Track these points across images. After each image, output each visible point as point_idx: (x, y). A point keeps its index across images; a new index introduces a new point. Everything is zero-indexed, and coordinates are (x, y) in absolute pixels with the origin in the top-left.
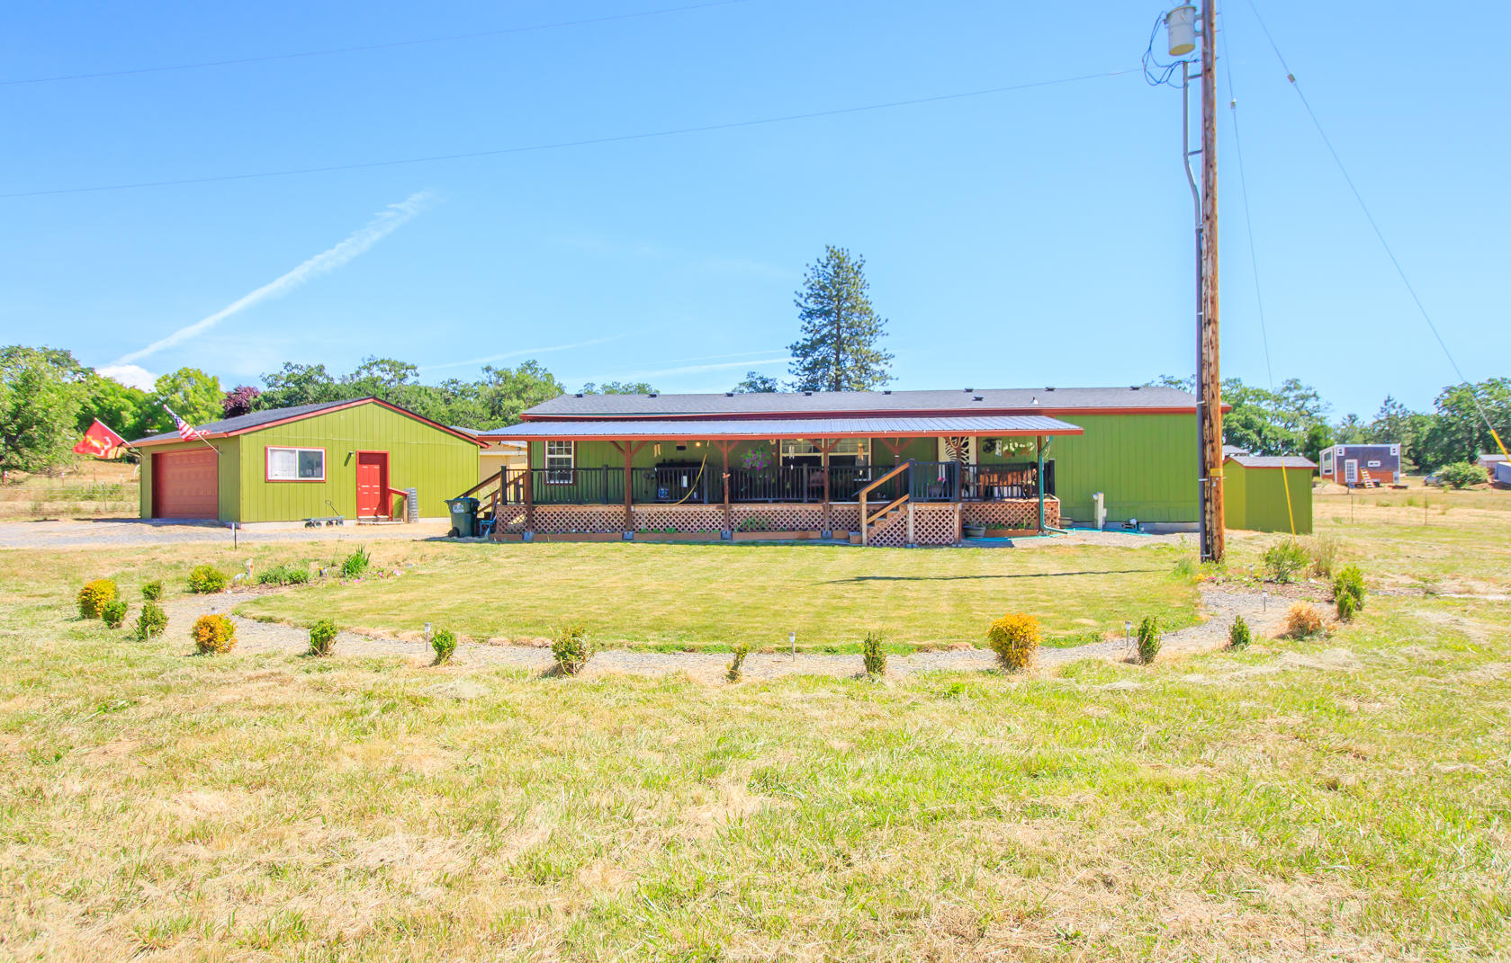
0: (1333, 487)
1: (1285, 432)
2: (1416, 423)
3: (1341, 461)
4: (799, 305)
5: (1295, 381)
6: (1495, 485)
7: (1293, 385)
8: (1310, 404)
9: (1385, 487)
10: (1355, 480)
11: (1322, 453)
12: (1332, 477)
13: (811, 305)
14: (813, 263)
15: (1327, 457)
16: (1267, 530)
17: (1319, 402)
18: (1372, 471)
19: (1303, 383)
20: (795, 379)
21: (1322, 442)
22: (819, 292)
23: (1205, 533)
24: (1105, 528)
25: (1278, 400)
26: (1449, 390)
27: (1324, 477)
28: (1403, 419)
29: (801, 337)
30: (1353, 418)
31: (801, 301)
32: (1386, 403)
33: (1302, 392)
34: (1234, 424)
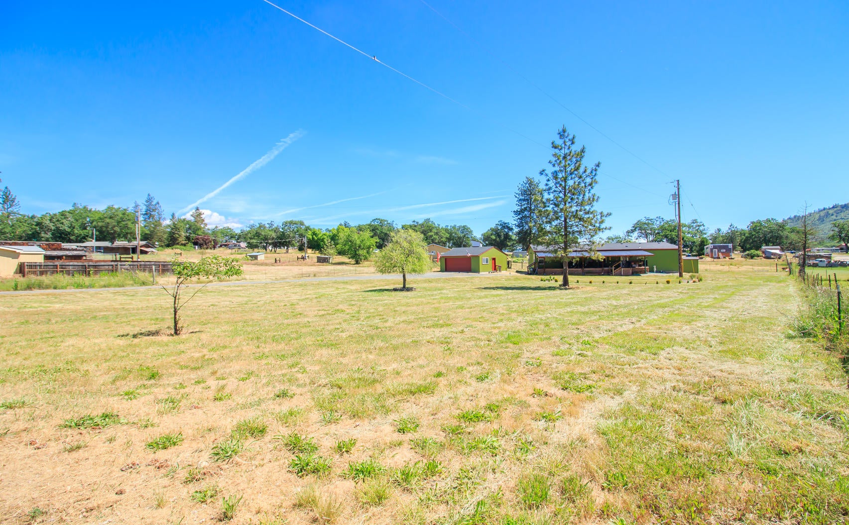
0: (709, 259)
1: (692, 239)
2: (742, 233)
3: (712, 250)
4: (516, 197)
5: (696, 220)
6: (765, 258)
7: (695, 221)
8: (701, 228)
9: (727, 258)
10: (717, 256)
11: (705, 247)
12: (709, 256)
13: (521, 197)
14: (522, 183)
15: (707, 248)
16: (689, 273)
17: (705, 228)
18: (723, 253)
19: (698, 221)
20: (516, 222)
21: (705, 243)
22: (524, 193)
23: (680, 273)
24: (656, 272)
25: (689, 227)
26: (752, 223)
27: (706, 255)
28: (737, 232)
29: (518, 208)
30: (719, 230)
31: (518, 196)
32: (730, 226)
33: (698, 224)
34: (674, 236)
